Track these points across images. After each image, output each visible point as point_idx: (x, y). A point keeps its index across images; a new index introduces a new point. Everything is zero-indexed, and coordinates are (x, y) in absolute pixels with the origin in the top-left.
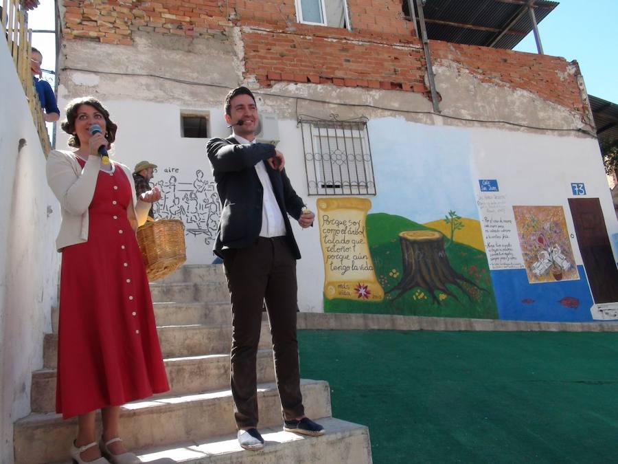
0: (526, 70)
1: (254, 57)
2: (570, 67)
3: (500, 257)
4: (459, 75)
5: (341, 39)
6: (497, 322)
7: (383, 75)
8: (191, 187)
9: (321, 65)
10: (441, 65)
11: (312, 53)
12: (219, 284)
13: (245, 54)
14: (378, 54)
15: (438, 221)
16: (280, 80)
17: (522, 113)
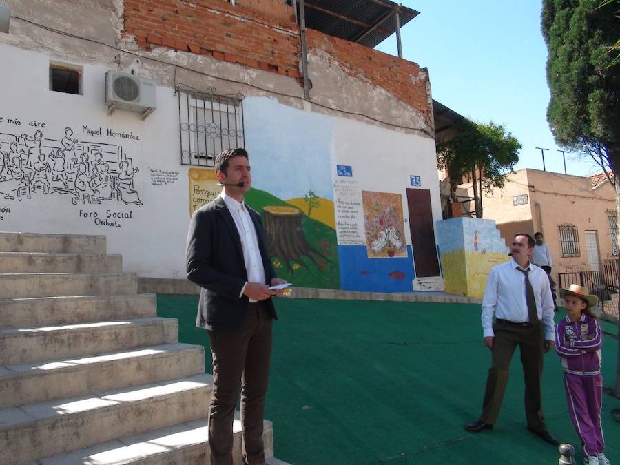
0: (386, 70)
1: (134, 16)
2: (421, 73)
3: (347, 234)
4: (330, 66)
5: (224, 12)
6: (339, 292)
7: (261, 55)
8: (59, 145)
9: (202, 36)
10: (315, 54)
11: (194, 22)
12: (102, 255)
13: (125, 11)
14: (258, 34)
15: (298, 199)
16: (160, 45)
17: (379, 109)
